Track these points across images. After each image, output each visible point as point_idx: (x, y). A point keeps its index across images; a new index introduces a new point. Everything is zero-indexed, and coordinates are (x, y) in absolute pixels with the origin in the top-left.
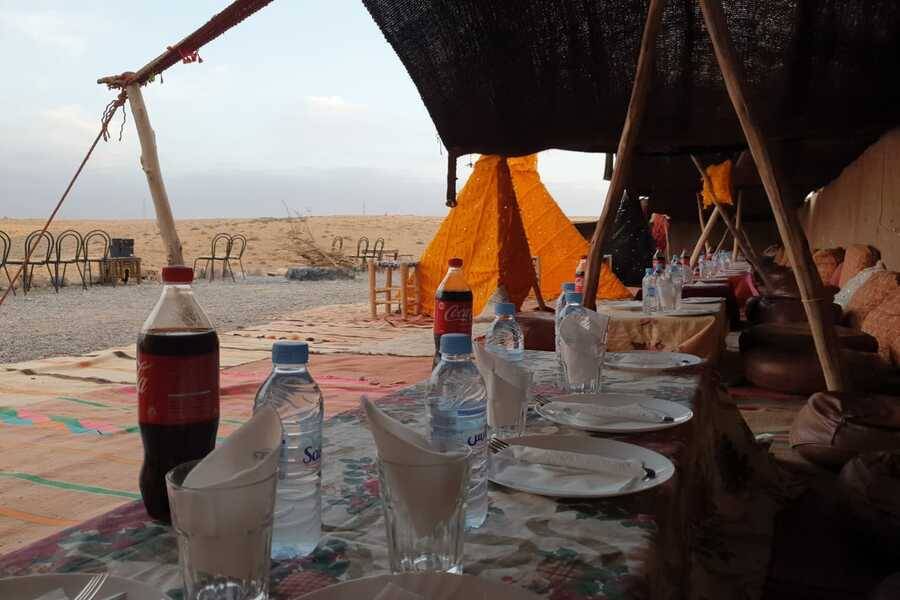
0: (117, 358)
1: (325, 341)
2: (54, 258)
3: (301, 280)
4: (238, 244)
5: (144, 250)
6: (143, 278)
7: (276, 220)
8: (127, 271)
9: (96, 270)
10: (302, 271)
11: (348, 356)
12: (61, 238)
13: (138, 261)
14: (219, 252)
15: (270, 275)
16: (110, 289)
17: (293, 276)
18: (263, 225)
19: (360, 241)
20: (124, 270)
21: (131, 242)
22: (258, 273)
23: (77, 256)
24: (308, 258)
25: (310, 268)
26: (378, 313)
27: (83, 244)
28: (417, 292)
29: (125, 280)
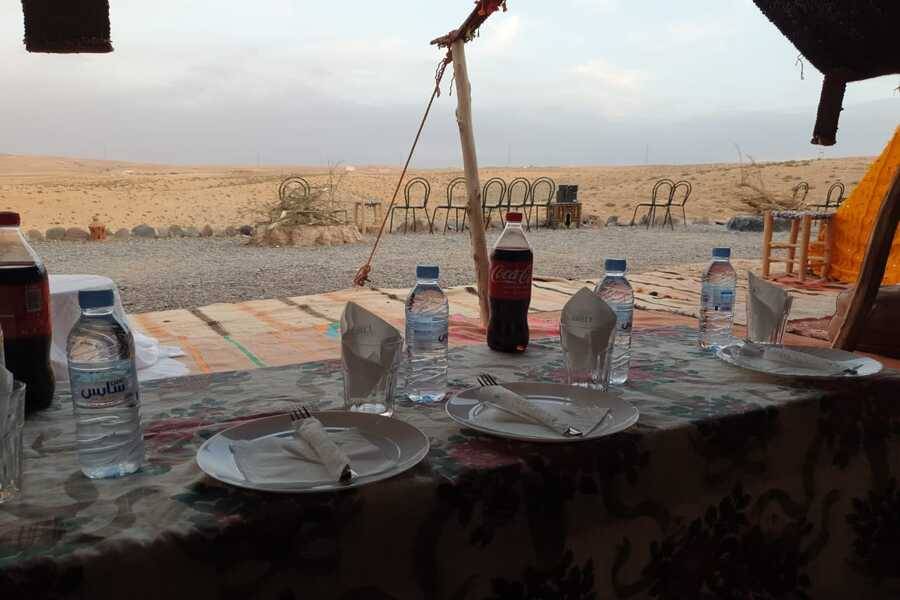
0: (468, 294)
1: (668, 297)
2: (505, 203)
3: (741, 230)
4: (680, 191)
5: (633, 195)
6: (585, 223)
7: (775, 164)
8: (568, 215)
9: (543, 214)
10: (745, 220)
11: (667, 315)
12: (512, 185)
13: (579, 206)
14: (661, 197)
15: (718, 223)
16: (551, 231)
17: (735, 225)
18: (757, 170)
19: (833, 187)
20: (566, 214)
21: (575, 188)
22: (706, 222)
23: (525, 201)
24: (755, 206)
25: (755, 217)
26: (771, 272)
27: (530, 190)
28: (828, 251)
29: (568, 223)
